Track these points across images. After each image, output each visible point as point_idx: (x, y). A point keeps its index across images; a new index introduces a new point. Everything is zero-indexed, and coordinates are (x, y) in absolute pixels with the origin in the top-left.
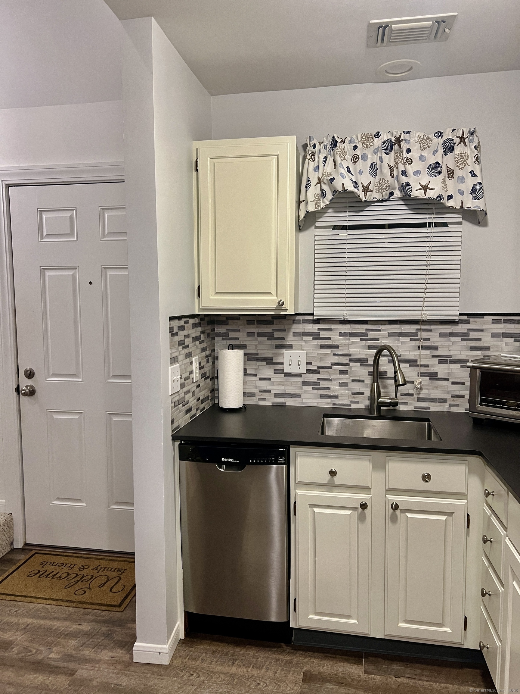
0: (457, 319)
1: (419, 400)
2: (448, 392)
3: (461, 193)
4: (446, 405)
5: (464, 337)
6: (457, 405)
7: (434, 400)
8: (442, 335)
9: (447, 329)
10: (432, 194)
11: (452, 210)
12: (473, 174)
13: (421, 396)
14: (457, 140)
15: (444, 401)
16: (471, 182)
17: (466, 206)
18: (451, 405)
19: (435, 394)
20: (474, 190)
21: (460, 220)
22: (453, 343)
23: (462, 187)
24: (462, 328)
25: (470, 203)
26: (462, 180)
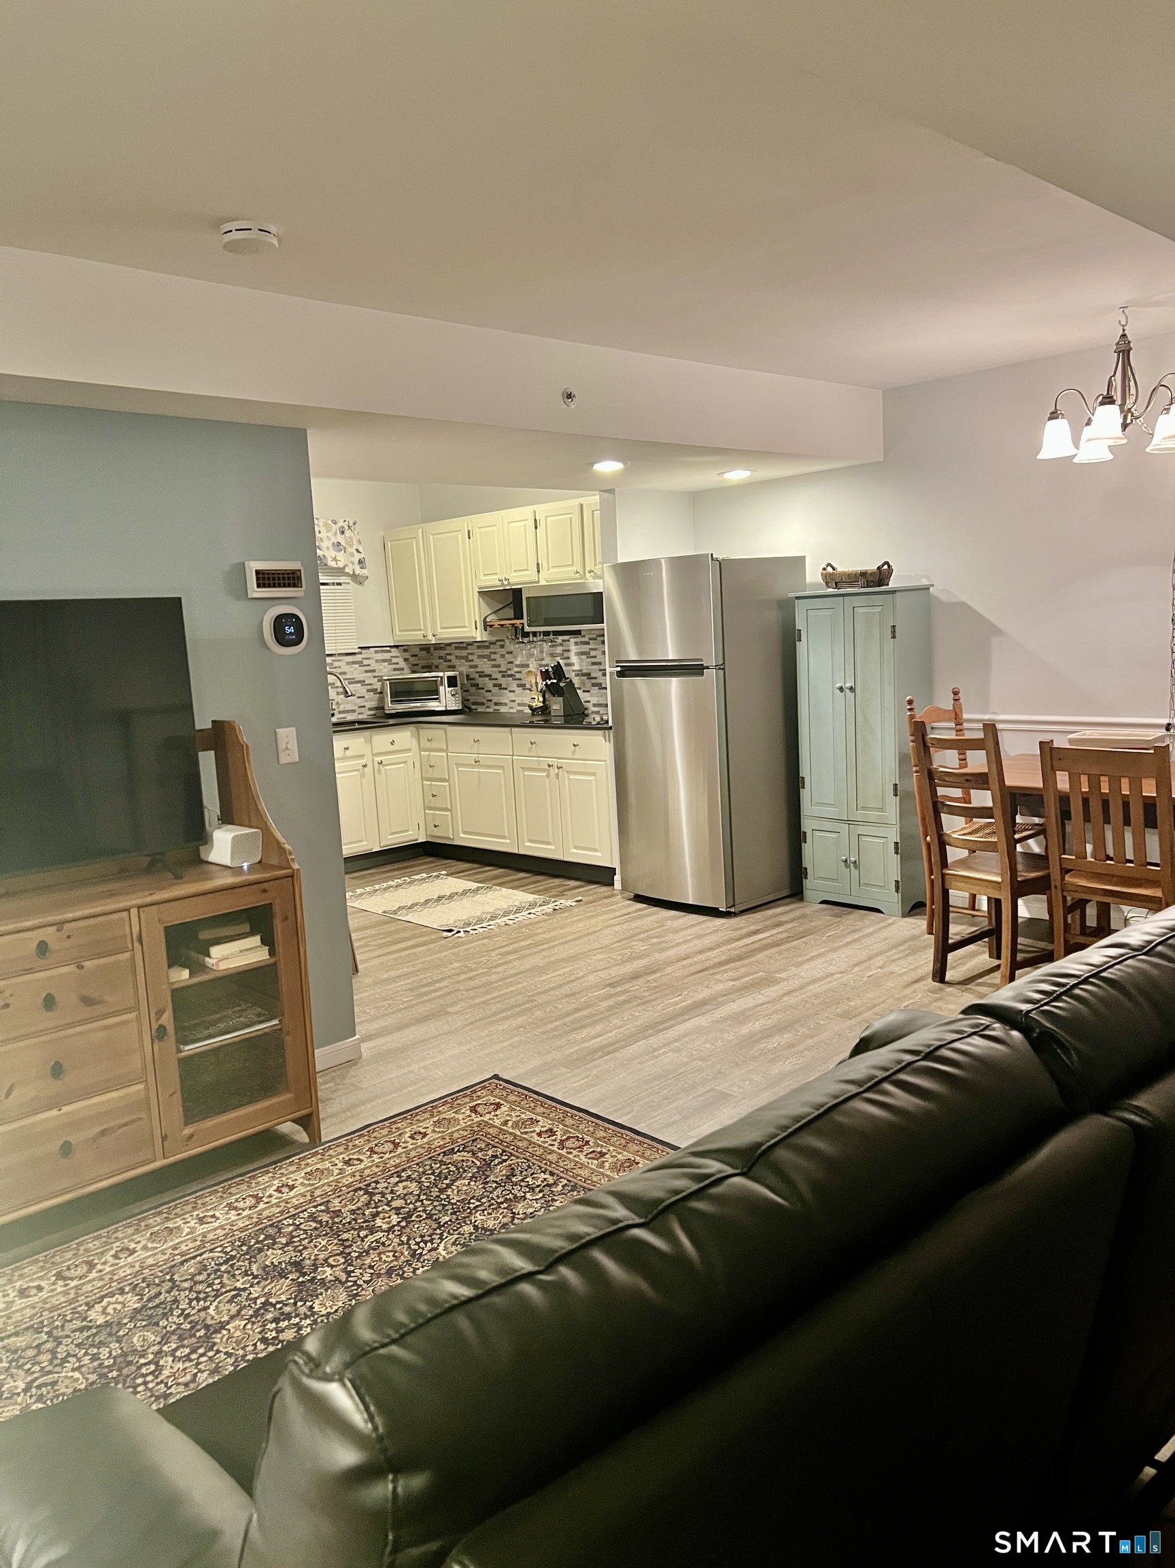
0: (357, 651)
1: (340, 712)
2: (356, 705)
3: (353, 564)
4: (356, 714)
5: (360, 663)
6: (362, 713)
7: (348, 712)
8: (348, 663)
9: (350, 659)
10: (341, 565)
11: (347, 575)
12: (358, 551)
13: (341, 710)
14: (347, 528)
15: (354, 711)
16: (357, 557)
17: (356, 573)
18: (359, 714)
19: (349, 707)
20: (360, 562)
21: (350, 581)
22: (355, 669)
23: (352, 559)
24: (358, 658)
25: (358, 571)
26: (352, 555)
